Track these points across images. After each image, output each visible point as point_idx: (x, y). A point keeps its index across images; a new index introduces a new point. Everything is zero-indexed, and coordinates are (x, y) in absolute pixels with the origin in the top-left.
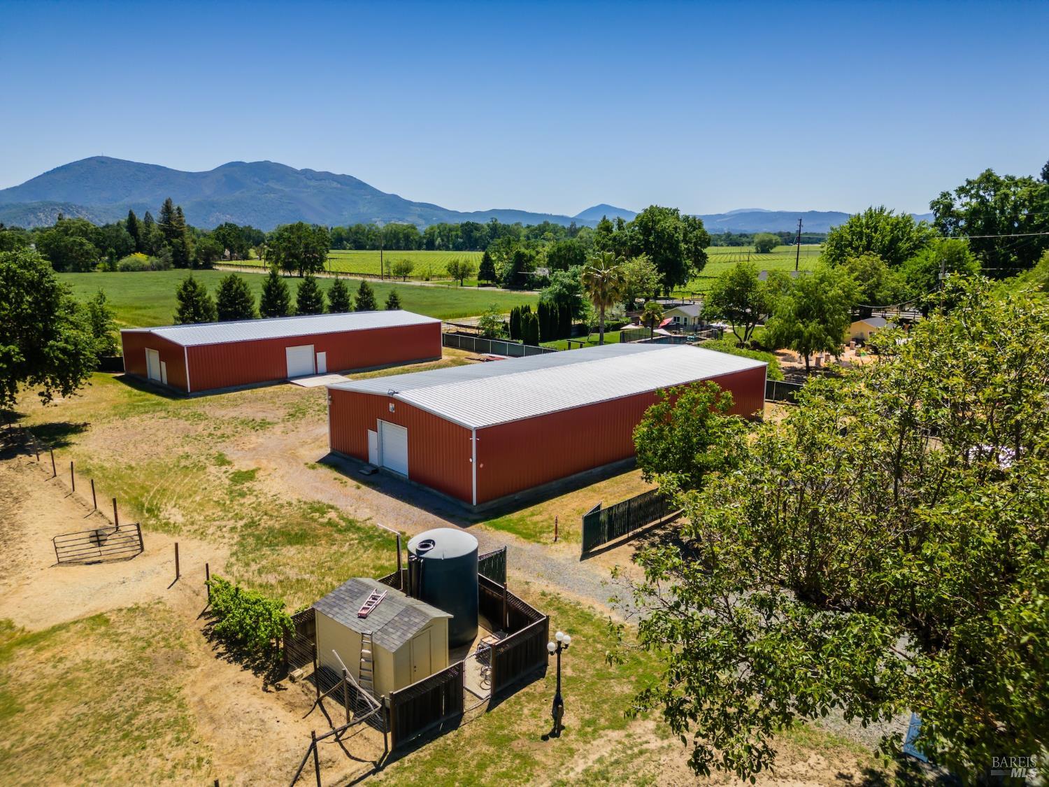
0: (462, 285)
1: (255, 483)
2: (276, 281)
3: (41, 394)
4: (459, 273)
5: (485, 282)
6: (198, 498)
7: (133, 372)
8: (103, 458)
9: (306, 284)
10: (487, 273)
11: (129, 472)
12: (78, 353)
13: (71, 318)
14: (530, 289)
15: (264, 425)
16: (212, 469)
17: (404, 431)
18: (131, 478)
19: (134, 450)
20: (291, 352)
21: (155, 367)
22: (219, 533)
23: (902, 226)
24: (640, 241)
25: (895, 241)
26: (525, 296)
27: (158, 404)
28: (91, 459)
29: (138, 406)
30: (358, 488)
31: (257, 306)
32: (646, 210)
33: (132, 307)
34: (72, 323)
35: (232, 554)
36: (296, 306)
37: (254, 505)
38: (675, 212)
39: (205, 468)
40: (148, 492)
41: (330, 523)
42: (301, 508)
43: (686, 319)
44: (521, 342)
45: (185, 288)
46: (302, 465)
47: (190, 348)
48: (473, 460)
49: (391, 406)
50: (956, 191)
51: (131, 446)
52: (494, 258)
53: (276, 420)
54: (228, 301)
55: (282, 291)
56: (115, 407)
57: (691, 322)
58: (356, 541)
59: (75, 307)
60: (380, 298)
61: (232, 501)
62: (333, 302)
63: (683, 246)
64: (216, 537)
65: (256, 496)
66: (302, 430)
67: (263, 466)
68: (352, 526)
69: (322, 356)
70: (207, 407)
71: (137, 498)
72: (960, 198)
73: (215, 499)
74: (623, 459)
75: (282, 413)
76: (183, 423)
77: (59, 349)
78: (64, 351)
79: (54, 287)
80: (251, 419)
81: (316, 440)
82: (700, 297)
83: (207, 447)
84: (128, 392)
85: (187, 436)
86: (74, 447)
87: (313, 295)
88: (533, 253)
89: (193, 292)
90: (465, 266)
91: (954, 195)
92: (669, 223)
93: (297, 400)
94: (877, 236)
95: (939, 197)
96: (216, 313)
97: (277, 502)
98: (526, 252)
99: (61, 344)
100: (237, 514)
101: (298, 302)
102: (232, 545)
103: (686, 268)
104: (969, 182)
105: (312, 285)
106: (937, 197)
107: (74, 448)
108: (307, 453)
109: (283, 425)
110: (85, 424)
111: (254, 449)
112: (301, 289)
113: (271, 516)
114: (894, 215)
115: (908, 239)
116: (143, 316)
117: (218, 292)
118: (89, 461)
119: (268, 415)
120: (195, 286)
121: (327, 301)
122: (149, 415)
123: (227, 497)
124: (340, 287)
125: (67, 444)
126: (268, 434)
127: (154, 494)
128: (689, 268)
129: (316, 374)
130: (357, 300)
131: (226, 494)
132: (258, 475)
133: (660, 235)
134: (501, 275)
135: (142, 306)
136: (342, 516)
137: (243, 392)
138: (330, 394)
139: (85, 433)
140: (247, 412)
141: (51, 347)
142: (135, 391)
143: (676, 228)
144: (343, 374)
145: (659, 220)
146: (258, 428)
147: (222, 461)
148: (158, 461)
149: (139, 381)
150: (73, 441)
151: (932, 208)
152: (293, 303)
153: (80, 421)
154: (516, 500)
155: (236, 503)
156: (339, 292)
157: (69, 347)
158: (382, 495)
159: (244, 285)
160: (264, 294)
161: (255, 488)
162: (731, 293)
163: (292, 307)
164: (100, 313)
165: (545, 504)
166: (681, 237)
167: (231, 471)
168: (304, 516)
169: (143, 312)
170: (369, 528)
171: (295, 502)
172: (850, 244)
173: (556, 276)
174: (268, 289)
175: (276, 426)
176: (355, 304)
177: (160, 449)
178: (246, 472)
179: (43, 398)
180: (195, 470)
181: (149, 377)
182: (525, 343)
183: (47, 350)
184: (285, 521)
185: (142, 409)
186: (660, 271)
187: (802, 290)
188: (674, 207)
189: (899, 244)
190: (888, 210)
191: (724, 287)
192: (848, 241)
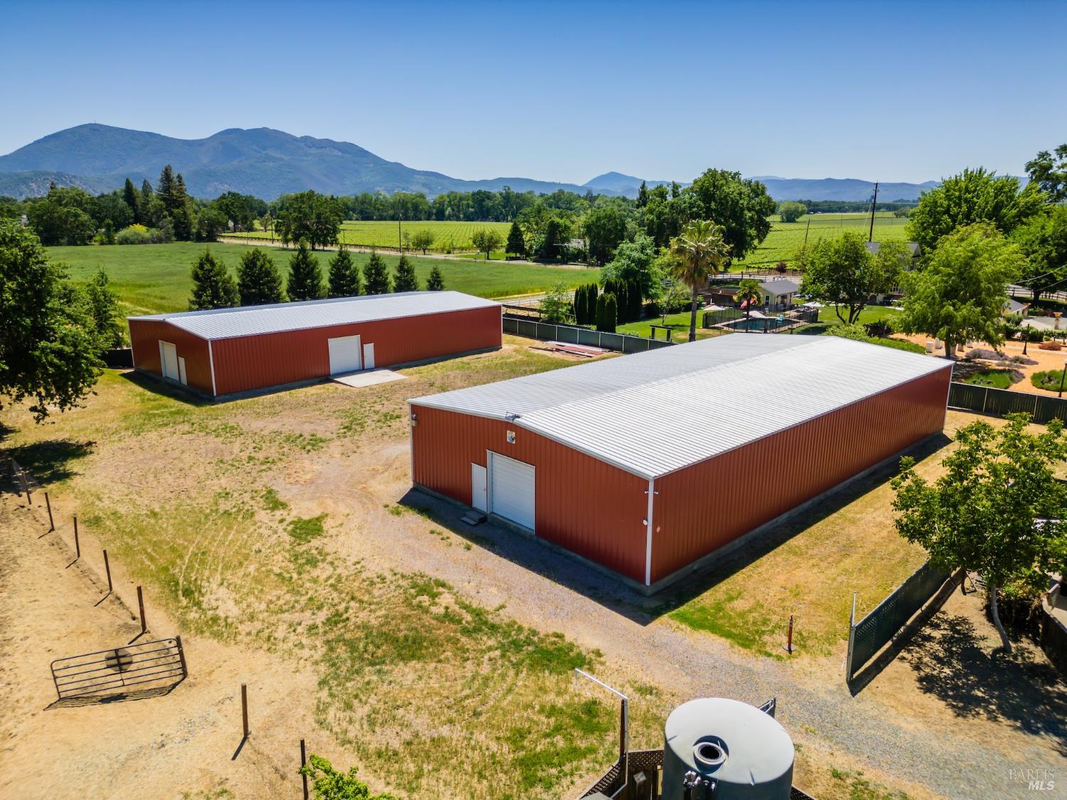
0: (488, 259)
1: (325, 541)
2: (305, 257)
3: (33, 409)
4: (486, 245)
5: (513, 255)
6: (252, 569)
7: (143, 368)
8: (117, 498)
9: (339, 260)
10: (516, 246)
11: (153, 521)
12: (78, 356)
13: (68, 310)
14: (565, 263)
15: (315, 443)
16: (262, 516)
17: (530, 470)
18: (155, 533)
19: (155, 484)
20: (333, 343)
21: (171, 362)
22: (292, 637)
23: (1006, 189)
25: (998, 207)
26: (564, 271)
27: (179, 412)
28: (100, 499)
29: (154, 415)
30: (468, 548)
31: (284, 287)
32: (705, 174)
33: (135, 285)
34: (69, 316)
35: (323, 683)
36: (329, 285)
37: (332, 581)
38: (736, 176)
39: (253, 514)
40: (181, 557)
41: (448, 617)
42: (399, 586)
43: (767, 298)
44: (594, 328)
45: (201, 266)
46: (381, 507)
47: (215, 342)
48: (648, 523)
49: (510, 435)
50: (1057, 150)
51: (151, 478)
52: (523, 229)
53: (329, 435)
54: (251, 280)
55: (313, 269)
56: (126, 418)
57: (772, 301)
58: (498, 653)
59: (73, 294)
60: (422, 276)
61: (299, 573)
62: (369, 281)
63: (747, 215)
64: (290, 645)
65: (332, 563)
66: (366, 450)
67: (329, 511)
68: (481, 624)
69: (369, 348)
70: (239, 416)
71: (167, 569)
72: (1061, 157)
73: (277, 570)
75: (334, 425)
76: (213, 441)
77: (53, 351)
78: (60, 354)
79: (44, 270)
80: (298, 433)
81: (388, 466)
82: (756, 270)
83: (251, 479)
84: (140, 395)
85: (222, 461)
86: (77, 479)
87: (348, 272)
88: (568, 223)
89: (211, 271)
90: (492, 238)
91: (1054, 155)
92: (732, 189)
93: (347, 405)
94: (981, 201)
95: (1037, 157)
96: (238, 295)
97: (364, 576)
98: (561, 221)
99: (57, 345)
100: (311, 599)
101: (331, 281)
102: (316, 663)
103: (749, 238)
105: (346, 261)
106: (1033, 157)
107: (75, 482)
108: (383, 487)
109: (339, 443)
110: (90, 444)
111: (312, 482)
112: (334, 266)
113: (361, 602)
114: (996, 175)
115: (1014, 205)
116: (148, 295)
117: (240, 271)
118: (97, 503)
119: (317, 428)
120: (213, 264)
121: (363, 281)
122: (169, 429)
123: (292, 566)
124: (377, 264)
125: (67, 475)
126: (325, 458)
127: (190, 561)
129: (363, 370)
130: (396, 278)
131: (290, 561)
132: (327, 525)
133: (723, 201)
134: (531, 247)
135: (148, 283)
136: (463, 603)
137: (280, 394)
138: (413, 412)
139: (90, 457)
140: (290, 423)
141: (43, 350)
142: (149, 394)
143: (740, 194)
144: (394, 369)
145: (722, 185)
146: (309, 447)
147: (274, 503)
148: (188, 501)
149: (151, 379)
150: (75, 470)
151: (1027, 170)
152: (325, 282)
153: (83, 440)
154: (695, 572)
155: (306, 576)
156: (377, 269)
157: (67, 349)
158: (504, 561)
159: (270, 262)
160: (292, 272)
161: (327, 549)
163: (324, 288)
164: (102, 297)
165: (738, 578)
166: (745, 203)
167: (289, 519)
168: (407, 602)
169: (147, 291)
170: (509, 626)
171: (389, 577)
172: (947, 211)
173: (622, 250)
174: (296, 267)
175: (332, 445)
176: (394, 284)
177: (189, 482)
178: (310, 521)
179: (36, 414)
180: (240, 519)
181: (164, 375)
182: (599, 329)
183: (37, 353)
184: (383, 612)
185: (159, 420)
186: (727, 242)
187: (948, 266)
188: (734, 171)
189: (1004, 211)
190: (989, 172)
191: (827, 262)
192: (943, 207)
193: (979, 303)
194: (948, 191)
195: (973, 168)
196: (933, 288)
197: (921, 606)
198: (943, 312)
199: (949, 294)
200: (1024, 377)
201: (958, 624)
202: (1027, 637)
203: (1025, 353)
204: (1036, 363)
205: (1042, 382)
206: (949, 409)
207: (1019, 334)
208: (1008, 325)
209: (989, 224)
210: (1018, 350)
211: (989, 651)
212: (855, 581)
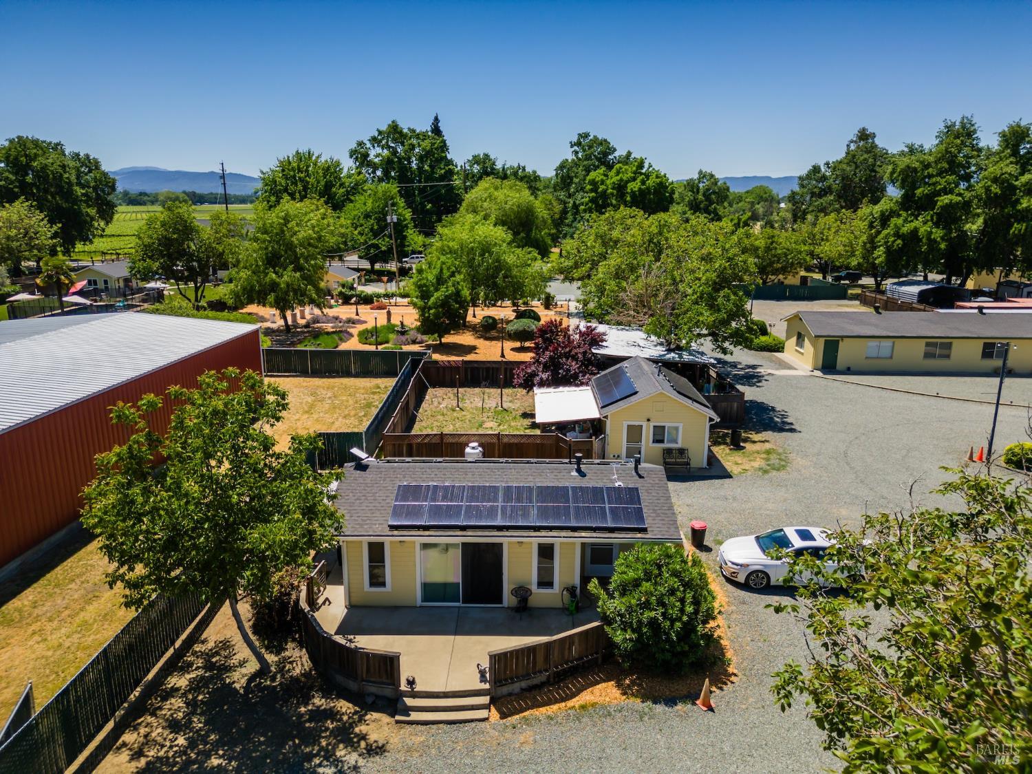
23: (332, 170)
24: (12, 182)
25: (328, 186)
32: (11, 141)
38: (57, 147)
43: (106, 282)
50: (369, 140)
57: (113, 285)
63: (79, 191)
72: (374, 147)
74: (59, 528)
92: (52, 159)
94: (312, 180)
95: (356, 145)
103: (88, 219)
104: (380, 133)
106: (354, 146)
114: (323, 159)
115: (340, 185)
128: (93, 219)
133: (42, 174)
143: (63, 167)
145: (36, 155)
151: (351, 157)
162: (166, 242)
166: (73, 178)
172: (286, 190)
186: (52, 222)
187: (266, 232)
188: (55, 141)
189: (334, 190)
190: (316, 155)
191: (155, 236)
192: (282, 186)
193: (298, 268)
194: (283, 171)
195: (303, 149)
196: (255, 255)
197: (173, 643)
198: (267, 279)
199: (273, 261)
200: (353, 336)
201: (213, 656)
202: (294, 640)
203: (357, 314)
204: (365, 322)
205: (366, 338)
206: (266, 376)
207: (354, 299)
208: (343, 290)
209: (318, 200)
210: (351, 313)
211: (244, 681)
212: (92, 637)
